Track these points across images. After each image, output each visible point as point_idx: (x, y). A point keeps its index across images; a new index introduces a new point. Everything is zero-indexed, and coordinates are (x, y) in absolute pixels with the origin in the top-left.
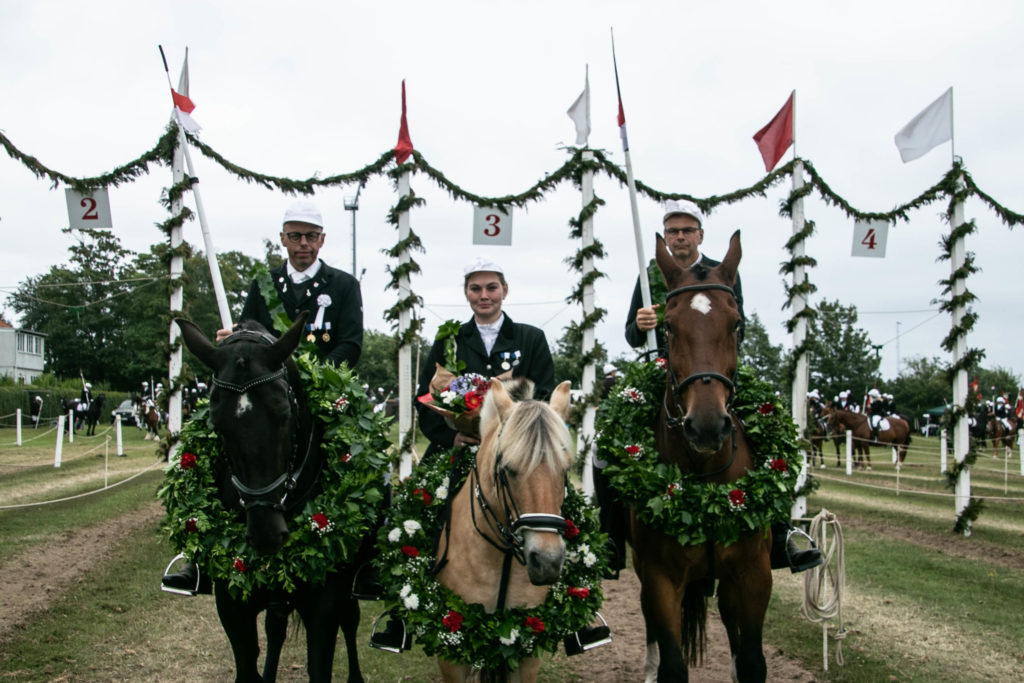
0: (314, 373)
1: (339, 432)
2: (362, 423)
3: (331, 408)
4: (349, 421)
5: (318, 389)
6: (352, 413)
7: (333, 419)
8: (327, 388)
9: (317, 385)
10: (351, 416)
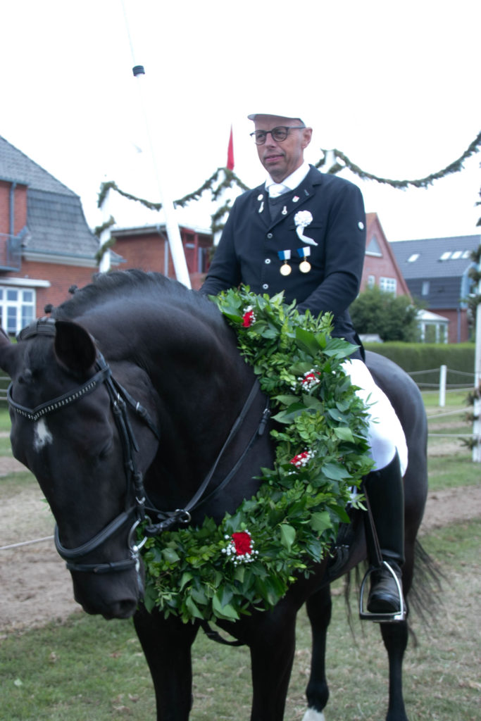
0: (285, 327)
1: (298, 420)
2: (332, 412)
3: (294, 383)
4: (315, 405)
5: (286, 352)
6: (322, 395)
7: (296, 399)
8: (295, 353)
9: (284, 346)
10: (321, 400)
